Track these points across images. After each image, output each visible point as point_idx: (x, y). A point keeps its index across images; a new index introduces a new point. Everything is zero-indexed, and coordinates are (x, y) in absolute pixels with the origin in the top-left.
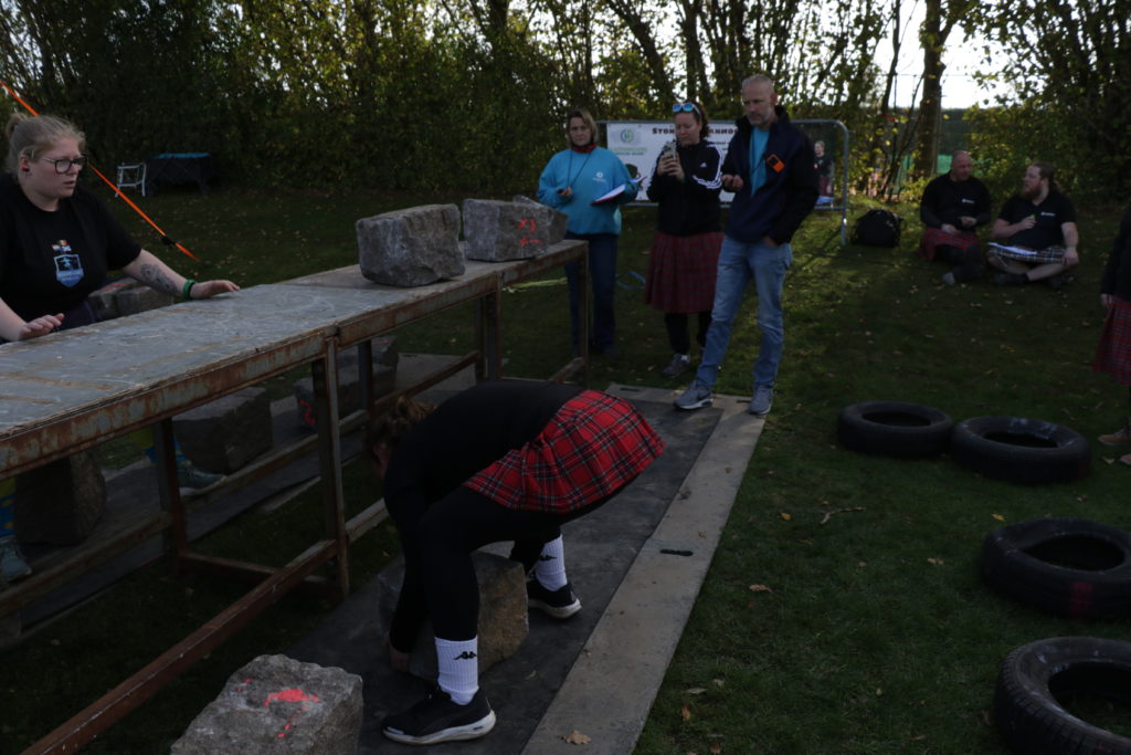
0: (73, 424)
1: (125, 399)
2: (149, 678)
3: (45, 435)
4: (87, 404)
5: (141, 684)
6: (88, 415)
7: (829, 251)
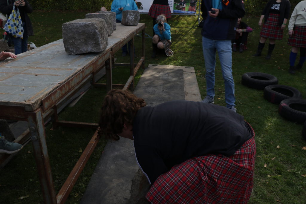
0: (70, 81)
1: (78, 73)
2: (84, 160)
3: (66, 86)
4: (71, 75)
5: (83, 162)
6: (73, 79)
7: (195, 27)
